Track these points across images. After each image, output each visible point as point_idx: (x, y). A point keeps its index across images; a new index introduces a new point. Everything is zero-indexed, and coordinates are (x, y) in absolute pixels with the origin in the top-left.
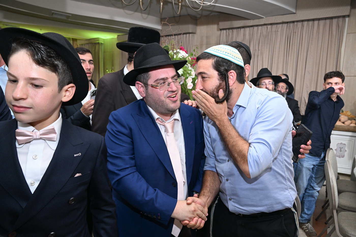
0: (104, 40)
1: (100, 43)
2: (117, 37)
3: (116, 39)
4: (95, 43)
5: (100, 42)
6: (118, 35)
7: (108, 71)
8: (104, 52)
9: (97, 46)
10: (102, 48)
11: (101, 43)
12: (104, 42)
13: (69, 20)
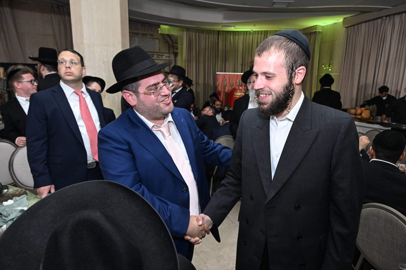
0: (323, 27)
1: (317, 32)
2: (343, 20)
3: (342, 23)
4: (311, 33)
5: (317, 30)
6: (344, 18)
7: (324, 67)
8: (321, 43)
9: (313, 37)
10: (319, 37)
11: (319, 32)
12: (323, 30)
13: (289, 8)
